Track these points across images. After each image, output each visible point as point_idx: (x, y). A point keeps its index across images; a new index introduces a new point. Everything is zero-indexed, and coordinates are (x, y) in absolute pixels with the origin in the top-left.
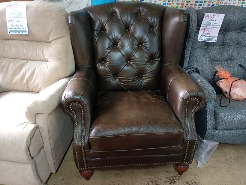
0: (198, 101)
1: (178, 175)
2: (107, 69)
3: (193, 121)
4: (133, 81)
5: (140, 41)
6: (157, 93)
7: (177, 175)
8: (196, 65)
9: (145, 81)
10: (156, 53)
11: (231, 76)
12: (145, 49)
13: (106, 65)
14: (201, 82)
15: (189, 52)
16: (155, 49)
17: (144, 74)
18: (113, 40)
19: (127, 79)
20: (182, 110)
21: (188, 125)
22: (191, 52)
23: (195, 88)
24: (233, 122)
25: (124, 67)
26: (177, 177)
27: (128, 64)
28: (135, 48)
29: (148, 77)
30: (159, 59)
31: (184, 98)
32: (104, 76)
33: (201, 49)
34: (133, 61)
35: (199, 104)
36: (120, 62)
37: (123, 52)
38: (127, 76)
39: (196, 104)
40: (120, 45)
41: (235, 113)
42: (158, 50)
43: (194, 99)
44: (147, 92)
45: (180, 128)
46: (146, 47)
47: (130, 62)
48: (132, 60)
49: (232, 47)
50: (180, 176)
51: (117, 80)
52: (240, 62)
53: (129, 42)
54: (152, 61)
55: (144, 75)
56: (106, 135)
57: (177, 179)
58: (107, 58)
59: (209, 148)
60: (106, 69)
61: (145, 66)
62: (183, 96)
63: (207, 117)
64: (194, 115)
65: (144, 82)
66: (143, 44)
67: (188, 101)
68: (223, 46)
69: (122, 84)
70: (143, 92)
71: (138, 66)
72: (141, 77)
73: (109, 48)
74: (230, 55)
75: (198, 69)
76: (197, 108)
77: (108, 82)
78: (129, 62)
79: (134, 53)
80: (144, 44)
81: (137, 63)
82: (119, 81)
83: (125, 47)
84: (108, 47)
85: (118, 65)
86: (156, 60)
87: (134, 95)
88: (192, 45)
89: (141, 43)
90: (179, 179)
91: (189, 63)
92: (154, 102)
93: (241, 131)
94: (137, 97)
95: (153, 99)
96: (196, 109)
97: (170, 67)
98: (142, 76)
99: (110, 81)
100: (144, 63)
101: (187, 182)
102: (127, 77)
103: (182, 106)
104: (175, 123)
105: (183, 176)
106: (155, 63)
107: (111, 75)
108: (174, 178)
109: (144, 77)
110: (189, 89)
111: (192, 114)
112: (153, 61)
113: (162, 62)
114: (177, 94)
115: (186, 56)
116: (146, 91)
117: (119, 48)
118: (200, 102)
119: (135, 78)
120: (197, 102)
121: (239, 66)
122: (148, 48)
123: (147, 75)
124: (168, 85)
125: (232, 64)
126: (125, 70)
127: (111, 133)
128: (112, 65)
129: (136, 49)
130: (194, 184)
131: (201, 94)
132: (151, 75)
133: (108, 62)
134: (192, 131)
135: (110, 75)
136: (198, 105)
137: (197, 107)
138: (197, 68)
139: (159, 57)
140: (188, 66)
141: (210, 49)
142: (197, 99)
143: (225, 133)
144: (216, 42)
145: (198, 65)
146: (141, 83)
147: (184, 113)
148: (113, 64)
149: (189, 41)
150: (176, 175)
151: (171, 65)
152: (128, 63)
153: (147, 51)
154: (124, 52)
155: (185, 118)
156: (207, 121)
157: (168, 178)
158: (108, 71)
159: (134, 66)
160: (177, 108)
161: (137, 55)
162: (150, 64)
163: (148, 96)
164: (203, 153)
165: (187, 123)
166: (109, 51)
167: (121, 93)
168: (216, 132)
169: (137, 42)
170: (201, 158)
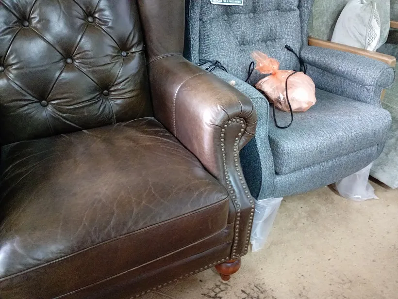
0: (243, 125)
1: (222, 281)
2: (16, 85)
3: (239, 168)
4: (90, 105)
5: (88, 8)
6: (151, 124)
7: (220, 281)
8: (214, 55)
9: (119, 101)
10: (130, 34)
11: (279, 69)
12: (103, 27)
13: (11, 76)
14: (237, 84)
15: (198, 29)
16: (127, 26)
17: (113, 86)
18: (15, 9)
19: (75, 102)
20: (215, 152)
21: (231, 179)
22: (200, 29)
23: (234, 98)
24: (307, 154)
25: (61, 74)
26: (222, 287)
27: (68, 67)
28: (79, 24)
29: (124, 91)
30: (140, 48)
31: (216, 124)
32: (12, 104)
33: (217, 21)
34: (80, 58)
35: (245, 130)
36: (45, 63)
37: (48, 37)
38: (71, 95)
39: (240, 132)
40: (37, 19)
41: (307, 136)
42: (134, 28)
43: (235, 122)
44: (127, 126)
45: (221, 192)
46: (106, 23)
47: (73, 60)
48: (77, 56)
49: (270, 14)
50: (226, 282)
51: (50, 108)
52: (286, 42)
53: (59, 10)
54: (124, 54)
55: (112, 89)
56: (38, 262)
57: (222, 291)
58: (9, 56)
59: (267, 212)
60: (13, 84)
61: (110, 66)
62: (212, 119)
63: (258, 155)
64: (238, 156)
65: (115, 103)
66: (97, 15)
67: (224, 128)
68: (254, 13)
69: (65, 115)
70: (118, 125)
71: (95, 68)
72: (108, 95)
73: (8, 28)
74: (268, 30)
75: (219, 63)
76: (241, 140)
77: (26, 117)
78: (69, 61)
79: (77, 38)
80: (99, 15)
81: (92, 60)
82: (54, 110)
83: (52, 24)
84: (5, 27)
85: (42, 71)
86: (133, 50)
87: (100, 138)
88: (201, 14)
89: (90, 12)
90: (227, 288)
91: (199, 53)
92: (148, 144)
93: (316, 168)
94: (108, 141)
95: (145, 139)
96: (241, 143)
97: (166, 63)
98: (110, 92)
99: (29, 113)
100: (108, 60)
101: (242, 291)
102: (74, 99)
103: (214, 141)
104: (209, 184)
105: (231, 279)
106: (133, 58)
107: (31, 98)
108: (217, 290)
109: (113, 93)
110: (223, 102)
111: (236, 155)
112: (127, 54)
113: (146, 54)
114: (198, 117)
115: (193, 38)
116: (124, 124)
117: (35, 28)
118: (247, 126)
119: (94, 98)
120: (242, 127)
121: (286, 50)
122: (110, 24)
123: (119, 87)
124: (172, 102)
125: (274, 47)
126: (64, 81)
127: (52, 253)
128: (26, 73)
129: (80, 27)
130: (255, 289)
131: (247, 108)
132: (129, 87)
133: (14, 67)
134: (241, 189)
135: (26, 98)
136: (243, 133)
137: (243, 139)
138: (217, 62)
139: (138, 43)
140: (199, 60)
141: (235, 21)
142: (241, 120)
143: (293, 176)
144: (242, 4)
145: (218, 55)
146: (111, 107)
147: (219, 156)
148: (31, 70)
149: (193, 5)
150: (218, 283)
151: (166, 58)
152: (67, 63)
153: (109, 30)
154: (52, 37)
155: (224, 166)
156: (259, 162)
157: (205, 295)
158: (18, 89)
159: (85, 70)
160: (203, 148)
161: (86, 43)
162: (121, 61)
163: (132, 132)
164: (258, 224)
165: (228, 176)
166: (9, 37)
167: (66, 137)
168: (278, 179)
169: (81, 11)
170: (255, 234)
